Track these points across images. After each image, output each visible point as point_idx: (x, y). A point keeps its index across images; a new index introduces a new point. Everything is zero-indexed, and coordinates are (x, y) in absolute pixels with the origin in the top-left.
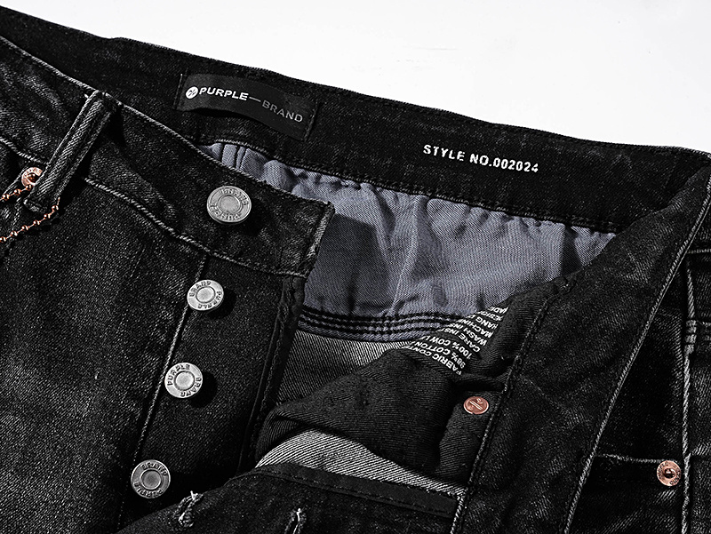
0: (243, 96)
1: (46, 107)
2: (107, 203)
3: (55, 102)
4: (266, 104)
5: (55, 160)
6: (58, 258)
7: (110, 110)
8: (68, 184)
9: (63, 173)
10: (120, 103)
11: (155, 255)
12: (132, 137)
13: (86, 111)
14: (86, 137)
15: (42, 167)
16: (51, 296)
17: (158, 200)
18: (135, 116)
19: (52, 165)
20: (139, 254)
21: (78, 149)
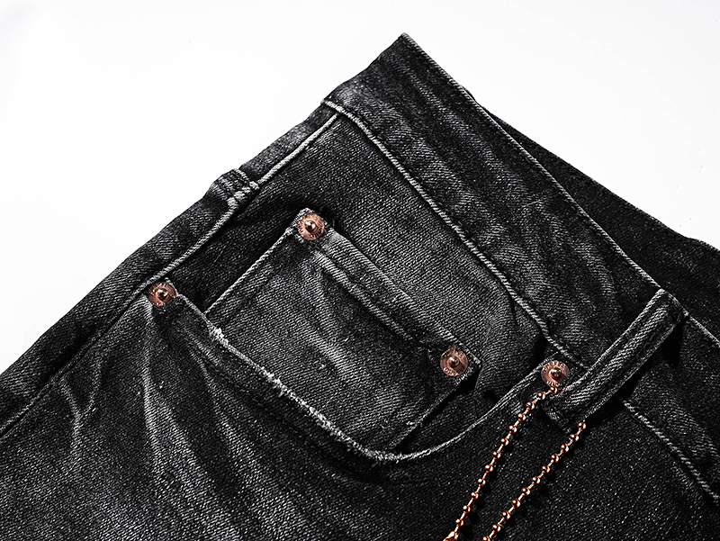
1: (594, 289)
2: (644, 440)
3: (608, 287)
5: (600, 368)
6: (567, 486)
7: (673, 321)
8: (606, 403)
9: (607, 387)
10: (687, 314)
11: (689, 526)
13: (646, 318)
14: (640, 351)
15: (570, 364)
17: (708, 454)
18: (702, 335)
19: (595, 373)
20: (670, 521)
21: (628, 364)
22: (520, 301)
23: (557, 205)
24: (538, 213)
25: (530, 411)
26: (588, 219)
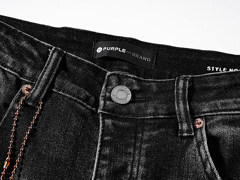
0: (124, 51)
1: (31, 55)
2: (63, 99)
3: (35, 53)
4: (134, 54)
5: (40, 81)
6: (42, 126)
7: (61, 56)
8: (46, 92)
9: (44, 87)
10: (65, 52)
11: (88, 122)
12: (72, 67)
13: (51, 58)
14: (52, 70)
15: (31, 84)
16: (39, 144)
17: (87, 96)
18: (72, 57)
19: (39, 83)
20: (81, 123)
21: (49, 76)
22: (6, 69)
23: (9, 32)
24: (3, 37)
25: (21, 105)
26: (22, 33)
